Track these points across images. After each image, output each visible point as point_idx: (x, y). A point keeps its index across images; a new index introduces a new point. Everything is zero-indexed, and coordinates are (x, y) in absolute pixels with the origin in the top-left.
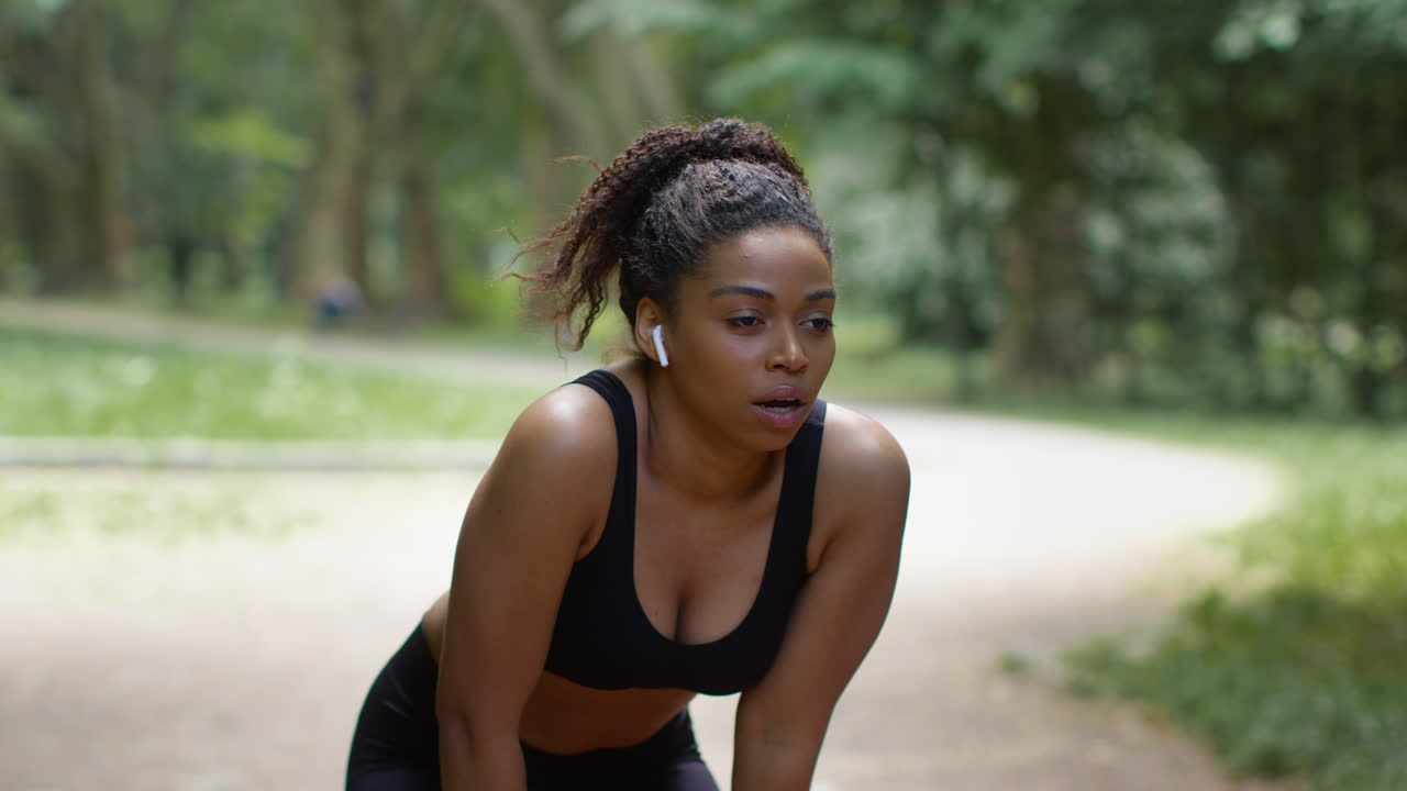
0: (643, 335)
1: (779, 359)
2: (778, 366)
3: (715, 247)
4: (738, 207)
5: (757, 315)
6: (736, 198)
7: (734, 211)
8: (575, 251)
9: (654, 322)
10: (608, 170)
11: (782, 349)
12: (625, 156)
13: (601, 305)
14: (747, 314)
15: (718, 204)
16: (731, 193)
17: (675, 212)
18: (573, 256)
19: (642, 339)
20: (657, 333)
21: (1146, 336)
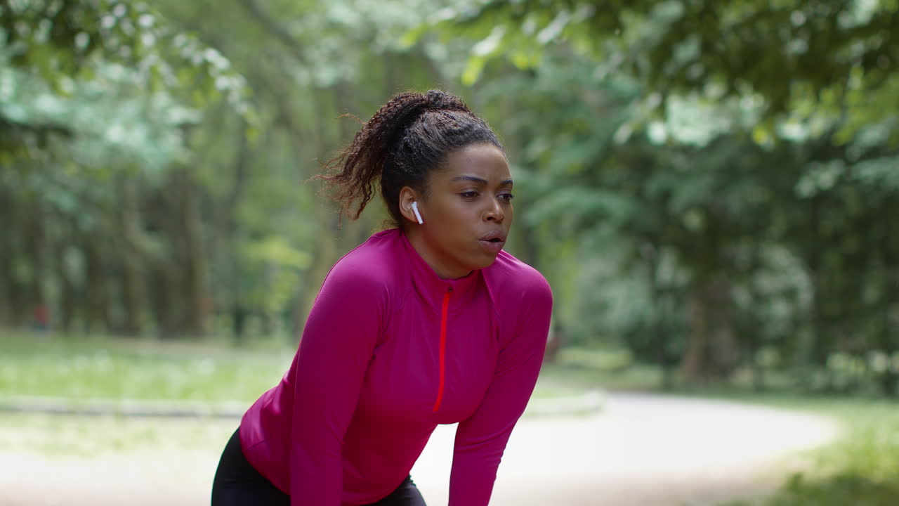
0: (405, 209)
1: (491, 214)
2: (490, 218)
3: (450, 155)
4: (461, 132)
5: (477, 191)
6: (459, 128)
7: (459, 134)
8: (354, 164)
9: (412, 200)
10: (377, 114)
11: (491, 209)
12: (386, 106)
13: (371, 196)
14: (470, 190)
15: (448, 131)
16: (456, 125)
17: (423, 137)
18: (353, 167)
19: (405, 211)
20: (414, 206)
21: (768, 357)
